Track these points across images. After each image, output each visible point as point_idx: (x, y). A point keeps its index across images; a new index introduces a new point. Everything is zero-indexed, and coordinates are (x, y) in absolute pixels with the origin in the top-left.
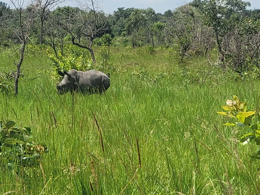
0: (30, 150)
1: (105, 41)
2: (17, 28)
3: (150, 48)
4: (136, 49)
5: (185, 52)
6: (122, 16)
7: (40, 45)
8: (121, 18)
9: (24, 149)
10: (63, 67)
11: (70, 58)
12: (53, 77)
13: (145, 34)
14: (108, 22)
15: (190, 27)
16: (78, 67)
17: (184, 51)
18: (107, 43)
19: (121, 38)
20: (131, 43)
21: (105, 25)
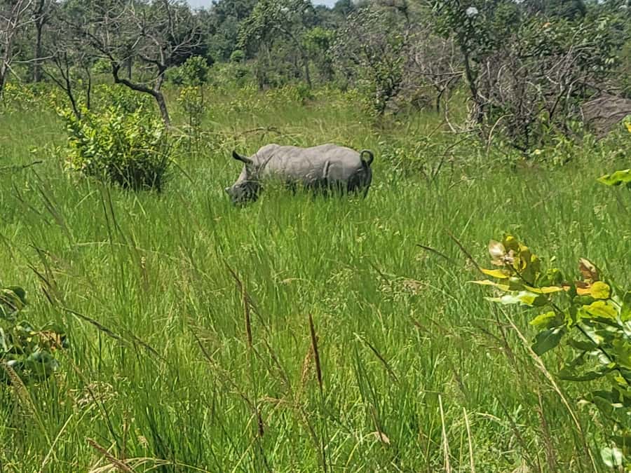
0: (24, 344)
1: (192, 74)
3: (301, 92)
4: (269, 94)
5: (387, 100)
6: (232, 12)
7: (34, 84)
8: (229, 17)
9: (11, 339)
10: (94, 139)
11: (110, 118)
12: (69, 163)
13: (289, 56)
14: (199, 28)
15: (400, 40)
16: (129, 139)
17: (386, 97)
18: (197, 79)
19: (231, 65)
20: (255, 77)
21: (192, 35)
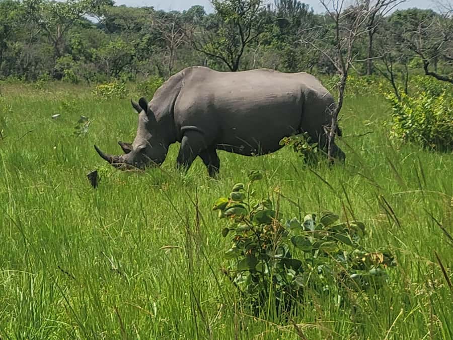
0: (361, 262)
2: (326, 47)
7: (367, 76)
10: (412, 115)
11: (422, 100)
12: (393, 133)
16: (436, 116)
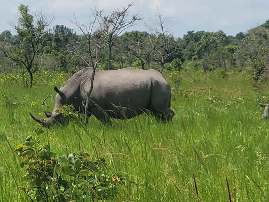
0: (105, 181)
1: (175, 66)
2: (84, 54)
3: (222, 73)
4: (208, 74)
5: (259, 75)
6: (192, 39)
8: (191, 41)
9: (99, 180)
13: (217, 57)
14: (178, 46)
15: (264, 50)
17: (258, 74)
18: (177, 68)
19: (192, 62)
20: (202, 67)
21: (175, 49)
